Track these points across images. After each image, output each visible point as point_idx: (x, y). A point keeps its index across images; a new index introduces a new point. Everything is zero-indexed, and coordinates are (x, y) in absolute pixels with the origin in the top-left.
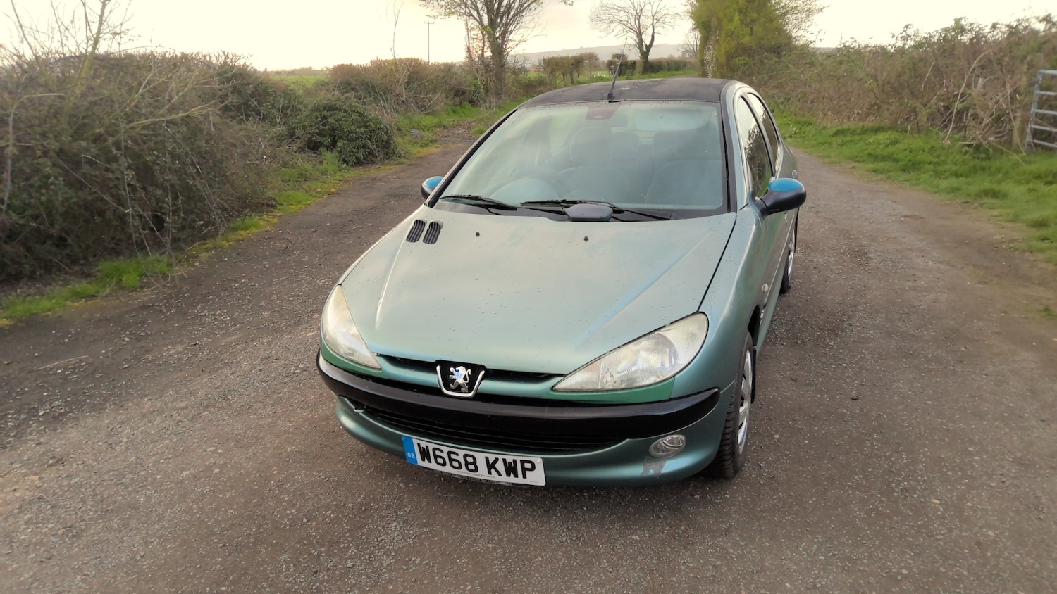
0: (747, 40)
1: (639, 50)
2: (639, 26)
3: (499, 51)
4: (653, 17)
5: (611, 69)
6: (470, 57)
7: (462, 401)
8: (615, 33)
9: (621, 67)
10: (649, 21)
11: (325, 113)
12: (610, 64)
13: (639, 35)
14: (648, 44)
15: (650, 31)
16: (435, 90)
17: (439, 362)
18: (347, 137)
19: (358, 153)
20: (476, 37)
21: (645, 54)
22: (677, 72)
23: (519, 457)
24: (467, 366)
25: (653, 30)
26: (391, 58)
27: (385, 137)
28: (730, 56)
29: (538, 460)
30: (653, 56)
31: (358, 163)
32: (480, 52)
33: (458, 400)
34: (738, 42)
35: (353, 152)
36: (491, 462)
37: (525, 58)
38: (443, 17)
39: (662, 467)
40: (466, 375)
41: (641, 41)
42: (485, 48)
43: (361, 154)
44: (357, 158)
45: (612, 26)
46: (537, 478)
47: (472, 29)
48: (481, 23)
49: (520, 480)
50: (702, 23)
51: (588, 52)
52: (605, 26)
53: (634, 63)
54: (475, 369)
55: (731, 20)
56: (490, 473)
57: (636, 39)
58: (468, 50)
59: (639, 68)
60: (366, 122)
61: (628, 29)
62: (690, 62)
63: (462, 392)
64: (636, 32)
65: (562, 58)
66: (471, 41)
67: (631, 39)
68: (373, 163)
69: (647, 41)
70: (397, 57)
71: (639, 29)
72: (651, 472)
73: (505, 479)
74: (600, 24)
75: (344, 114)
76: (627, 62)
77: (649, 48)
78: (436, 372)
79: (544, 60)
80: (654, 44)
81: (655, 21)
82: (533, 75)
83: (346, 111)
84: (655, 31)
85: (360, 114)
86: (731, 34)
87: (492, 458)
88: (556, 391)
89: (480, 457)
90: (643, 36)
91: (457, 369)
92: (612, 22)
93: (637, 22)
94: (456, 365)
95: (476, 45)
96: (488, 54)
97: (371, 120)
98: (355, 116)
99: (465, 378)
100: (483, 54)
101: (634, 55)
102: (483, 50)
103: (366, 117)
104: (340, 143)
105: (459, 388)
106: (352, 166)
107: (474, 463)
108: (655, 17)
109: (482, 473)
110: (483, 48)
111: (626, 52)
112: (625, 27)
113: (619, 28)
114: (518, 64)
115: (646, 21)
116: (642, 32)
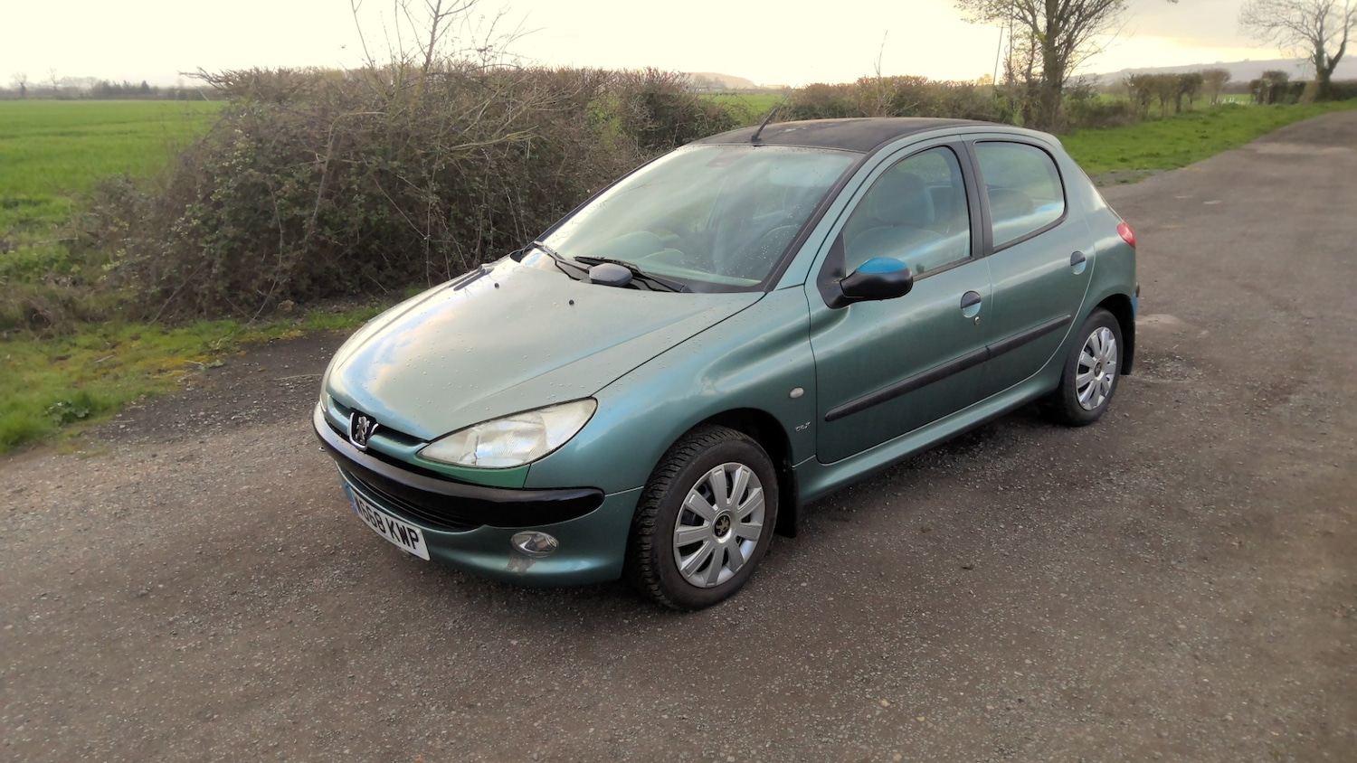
1: (1315, 67)
2: (1322, 28)
3: (1055, 65)
4: (1348, 17)
5: (1254, 93)
6: (1010, 75)
8: (1278, 40)
9: (1275, 88)
10: (1340, 24)
12: (1254, 86)
13: (1319, 44)
14: (1333, 56)
15: (1339, 37)
17: (353, 410)
20: (1022, 47)
21: (1325, 72)
23: (407, 524)
24: (368, 417)
25: (1346, 35)
26: (874, 75)
29: (419, 531)
30: (1339, 74)
32: (1027, 67)
36: (390, 524)
38: (983, 20)
39: (528, 566)
40: (365, 426)
41: (1320, 52)
42: (1034, 61)
45: (1275, 30)
46: (421, 550)
47: (1017, 37)
48: (1034, 27)
49: (412, 550)
52: (1261, 30)
53: (1300, 87)
54: (372, 421)
56: (393, 537)
57: (1313, 49)
58: (1009, 65)
59: (1309, 93)
61: (1302, 35)
63: (361, 444)
64: (1314, 39)
66: (1014, 52)
67: (1305, 50)
69: (1331, 50)
70: (883, 75)
71: (1320, 33)
72: (516, 569)
73: (403, 546)
74: (1253, 27)
76: (1287, 83)
77: (1333, 63)
79: (1133, 80)
80: (1344, 56)
81: (1350, 24)
82: (1106, 99)
84: (1349, 37)
87: (390, 519)
88: (421, 457)
89: (383, 518)
90: (1326, 45)
91: (363, 419)
92: (1275, 25)
93: (1318, 24)
94: (363, 414)
95: (1021, 58)
96: (1038, 69)
99: (364, 429)
100: (1029, 70)
101: (1304, 74)
102: (1031, 64)
105: (359, 439)
107: (381, 522)
108: (1351, 17)
109: (388, 536)
110: (1032, 61)
111: (1289, 70)
112: (1296, 32)
113: (1286, 32)
114: (1086, 83)
115: (1334, 23)
116: (1325, 38)
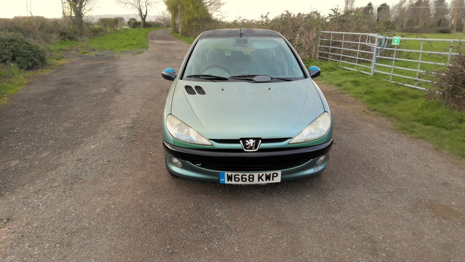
0: (196, 15)
1: (141, 17)
3: (79, 14)
4: (146, 2)
5: (130, 25)
6: (64, 16)
7: (253, 153)
8: (129, 8)
9: (134, 24)
10: (144, 4)
11: (7, 43)
12: (129, 22)
13: (140, 10)
14: (145, 14)
15: (145, 8)
16: (52, 32)
17: (241, 139)
18: (21, 55)
19: (28, 63)
20: (67, 7)
21: (144, 18)
22: (157, 28)
23: (272, 172)
24: (253, 139)
25: (146, 8)
27: (42, 55)
28: (189, 22)
29: (279, 172)
30: (147, 20)
31: (29, 68)
32: (69, 14)
33: (251, 153)
34: (193, 16)
35: (25, 63)
36: (260, 176)
37: (92, 18)
39: (319, 168)
40: (253, 143)
41: (141, 13)
42: (72, 12)
43: (30, 64)
44: (28, 66)
45: (127, 5)
46: (278, 179)
47: (65, 3)
49: (271, 181)
50: (173, 6)
51: (119, 16)
52: (124, 5)
53: (140, 23)
54: (257, 140)
55: (189, 6)
56: (259, 181)
57: (139, 12)
58: (64, 13)
59: (142, 25)
60: (31, 48)
61: (135, 7)
62: (162, 24)
63: (252, 149)
64: (139, 9)
65: (109, 19)
66: (64, 9)
67: (137, 12)
68: (37, 68)
69: (144, 13)
70: (34, 15)
71: (140, 7)
72: (316, 171)
73: (265, 182)
74: (121, 4)
75: (18, 43)
76: (137, 22)
77: (145, 16)
78: (240, 143)
79: (100, 19)
80: (147, 14)
81: (147, 4)
82: (96, 26)
83: (19, 42)
85: (27, 44)
86: (189, 12)
87: (261, 174)
89: (256, 175)
90: (142, 11)
91: (249, 141)
92: (126, 3)
93: (139, 4)
94: (248, 139)
95: (67, 10)
96: (73, 15)
97: (33, 47)
98: (24, 45)
99: (253, 144)
100: (71, 15)
101: (139, 19)
103: (31, 45)
104: (18, 59)
105: (251, 148)
106: (26, 70)
107: (253, 178)
109: (256, 181)
111: (136, 18)
112: (133, 6)
113: (130, 6)
114: (89, 21)
115: (143, 4)
116: (141, 9)
